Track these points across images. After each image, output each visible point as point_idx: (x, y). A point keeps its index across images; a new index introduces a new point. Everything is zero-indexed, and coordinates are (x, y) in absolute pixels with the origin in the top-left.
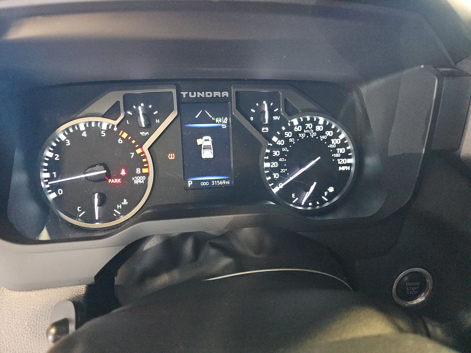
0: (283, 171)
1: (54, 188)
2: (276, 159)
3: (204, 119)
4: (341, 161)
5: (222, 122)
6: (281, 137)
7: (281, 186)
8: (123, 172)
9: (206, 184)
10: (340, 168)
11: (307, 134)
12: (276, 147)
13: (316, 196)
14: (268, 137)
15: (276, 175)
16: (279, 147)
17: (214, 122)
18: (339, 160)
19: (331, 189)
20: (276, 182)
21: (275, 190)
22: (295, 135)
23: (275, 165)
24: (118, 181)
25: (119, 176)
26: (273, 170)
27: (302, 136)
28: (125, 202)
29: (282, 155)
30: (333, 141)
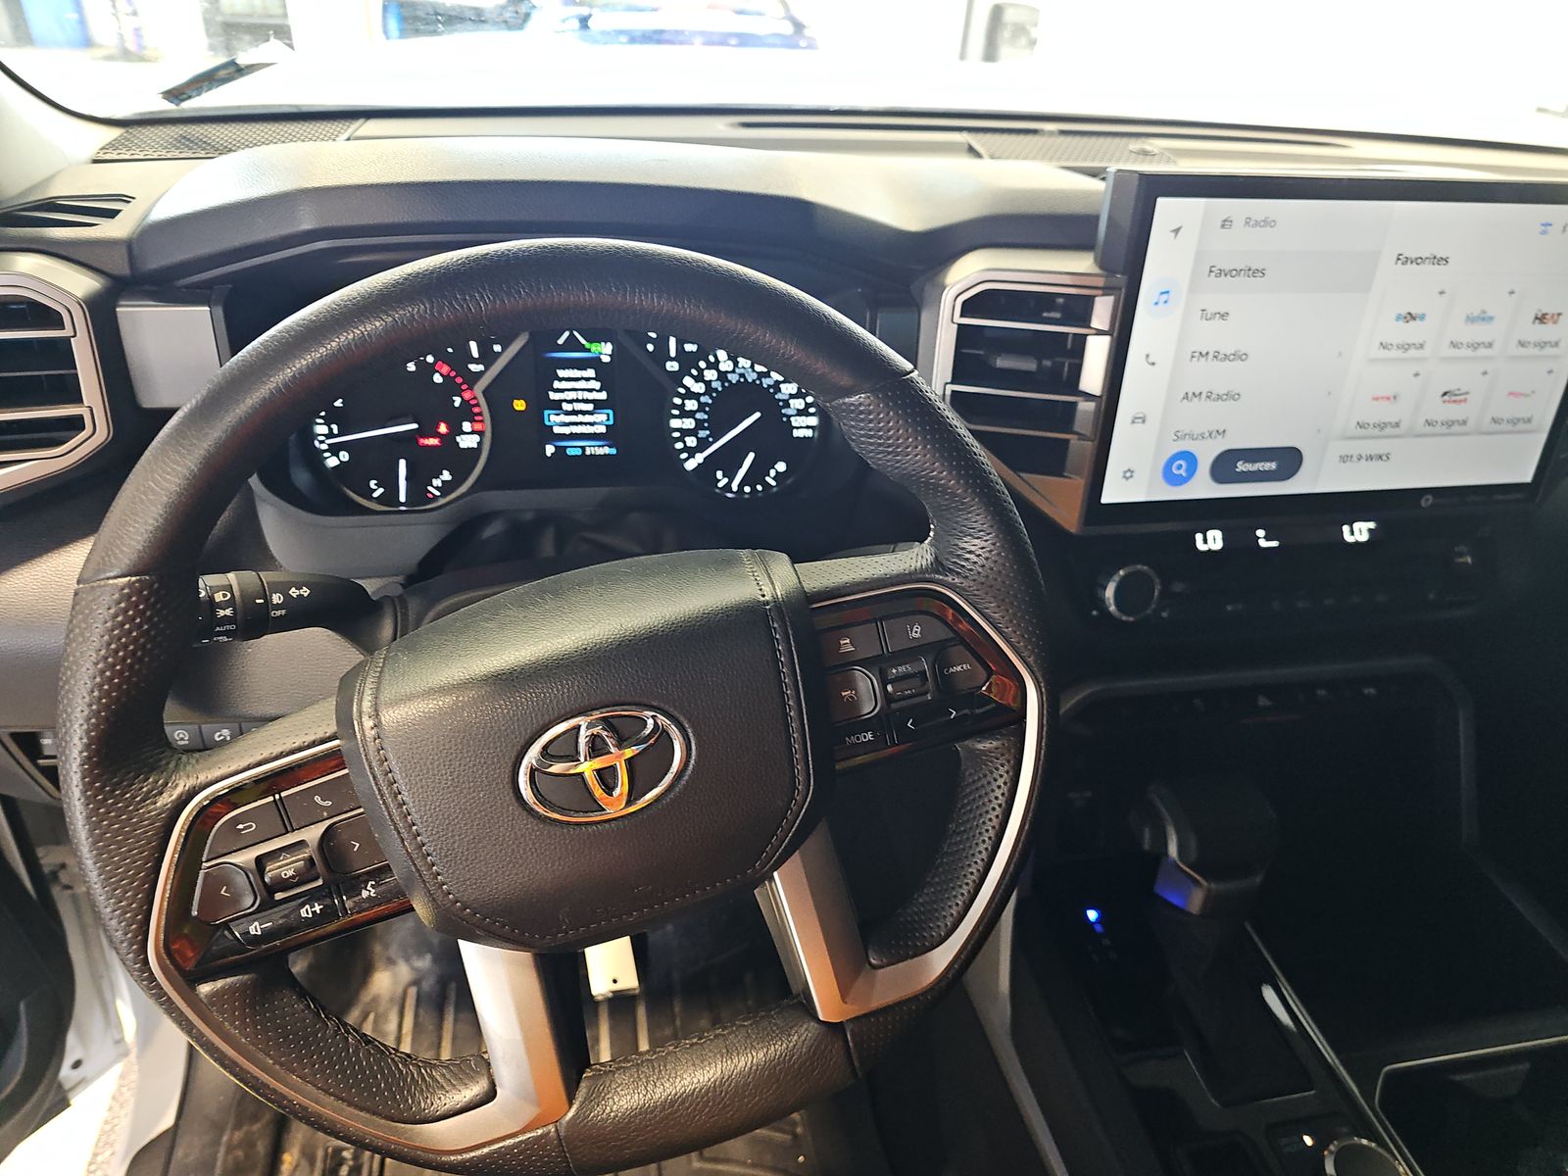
0: (703, 434)
1: (335, 450)
2: (691, 414)
3: (572, 345)
4: (796, 421)
5: (605, 350)
6: (699, 378)
7: (700, 458)
8: (443, 429)
9: (578, 452)
10: (796, 433)
11: (742, 375)
12: (690, 395)
13: (755, 475)
14: (677, 378)
15: (691, 442)
16: (696, 396)
17: (589, 351)
18: (792, 419)
19: (781, 467)
20: (691, 452)
21: (690, 465)
22: (722, 376)
23: (689, 423)
24: (433, 441)
25: (437, 435)
26: (685, 433)
27: (733, 378)
28: (446, 476)
29: (701, 407)
30: (783, 386)
